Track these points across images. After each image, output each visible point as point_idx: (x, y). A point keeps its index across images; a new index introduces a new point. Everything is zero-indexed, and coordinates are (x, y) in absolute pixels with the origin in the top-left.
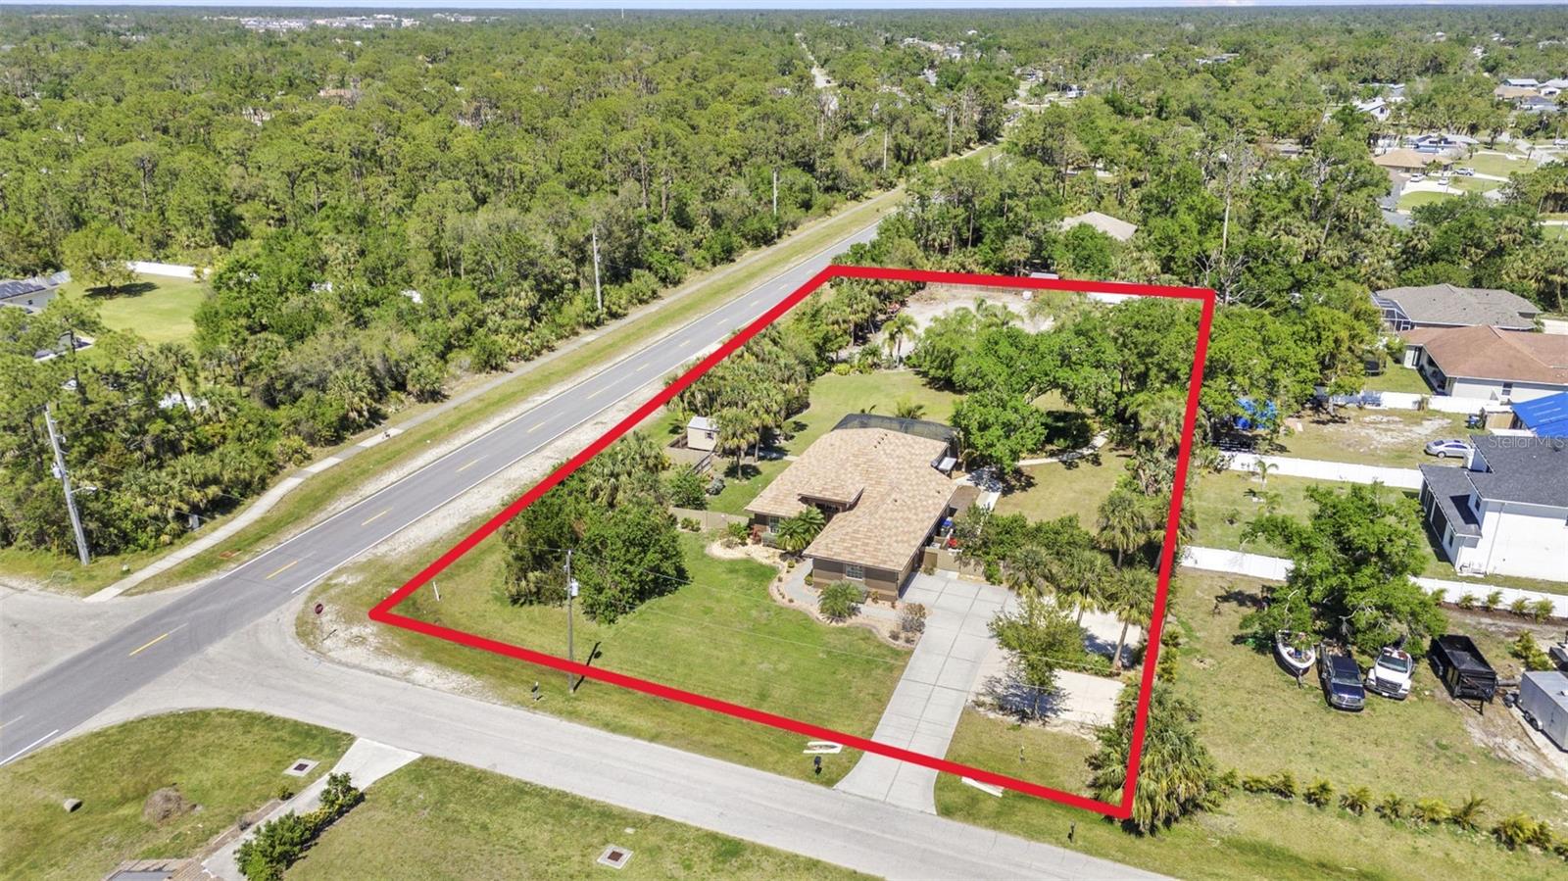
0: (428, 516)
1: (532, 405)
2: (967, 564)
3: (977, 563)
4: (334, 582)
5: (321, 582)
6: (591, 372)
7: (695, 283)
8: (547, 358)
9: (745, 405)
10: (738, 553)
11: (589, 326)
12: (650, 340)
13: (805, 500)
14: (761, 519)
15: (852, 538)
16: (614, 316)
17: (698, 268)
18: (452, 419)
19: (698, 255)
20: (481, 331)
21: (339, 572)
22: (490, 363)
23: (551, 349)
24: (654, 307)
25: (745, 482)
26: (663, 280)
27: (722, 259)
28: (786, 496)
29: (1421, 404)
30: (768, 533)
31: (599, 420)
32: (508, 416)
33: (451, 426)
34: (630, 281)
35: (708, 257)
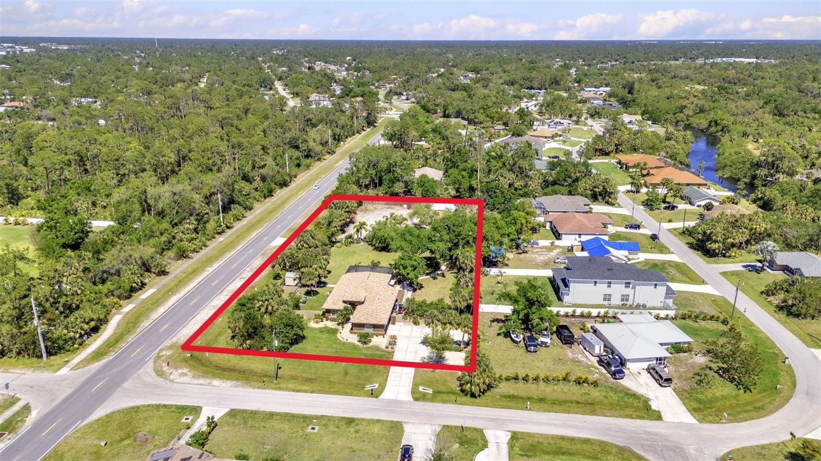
0: (187, 324)
1: (208, 273)
2: (406, 319)
3: (410, 318)
4: (161, 354)
5: (156, 355)
6: (228, 256)
7: (260, 208)
8: (204, 251)
9: (311, 267)
10: (321, 325)
11: (219, 233)
12: (249, 238)
13: (345, 302)
14: (328, 311)
15: (367, 315)
16: (228, 227)
17: (258, 201)
18: (176, 282)
19: (257, 194)
20: (174, 242)
21: (161, 350)
22: (182, 255)
23: (206, 246)
24: (244, 222)
25: (314, 297)
26: (245, 208)
27: (268, 196)
28: (337, 301)
29: (552, 244)
30: (331, 316)
31: (241, 276)
32: (200, 279)
33: (176, 285)
34: (231, 210)
35: (262, 195)
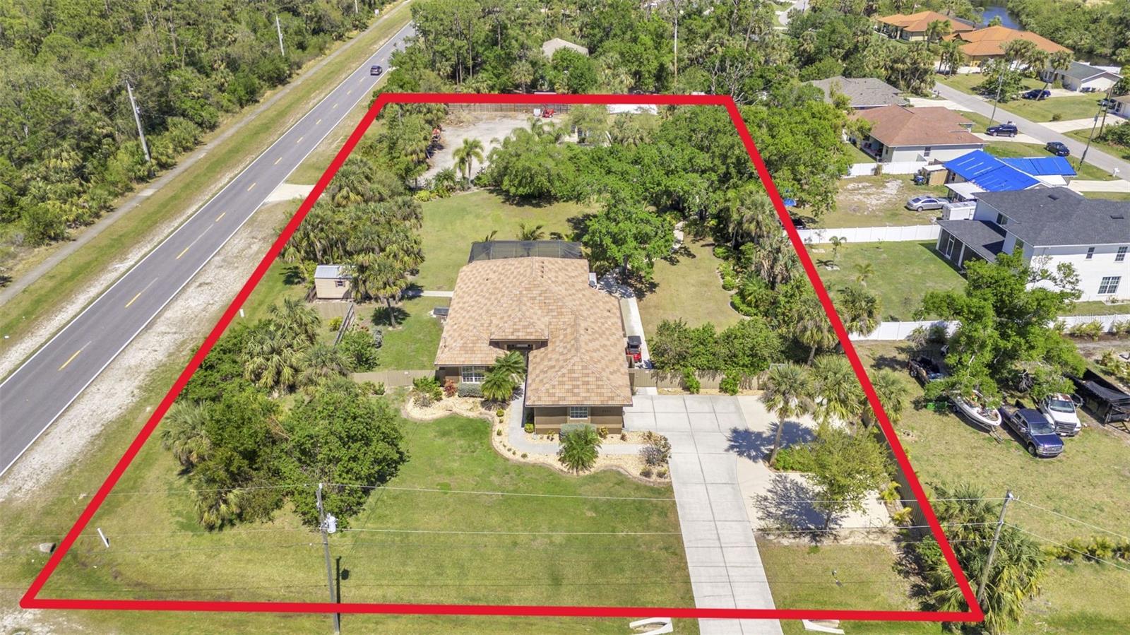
1: (115, 275)
2: (664, 378)
3: (674, 376)
6: (165, 231)
7: (232, 127)
8: (106, 221)
9: (383, 250)
10: (436, 411)
11: (141, 180)
12: (214, 188)
13: (495, 344)
14: (453, 371)
15: (571, 379)
16: (163, 166)
17: (227, 111)
18: (26, 304)
19: (224, 98)
20: (24, 201)
22: (47, 233)
23: (110, 209)
24: (200, 154)
25: (400, 328)
26: (200, 125)
27: (248, 101)
28: (474, 343)
29: (877, 171)
30: (462, 383)
31: (201, 280)
32: (93, 291)
33: (27, 313)
34: (168, 130)
35: (234, 100)
